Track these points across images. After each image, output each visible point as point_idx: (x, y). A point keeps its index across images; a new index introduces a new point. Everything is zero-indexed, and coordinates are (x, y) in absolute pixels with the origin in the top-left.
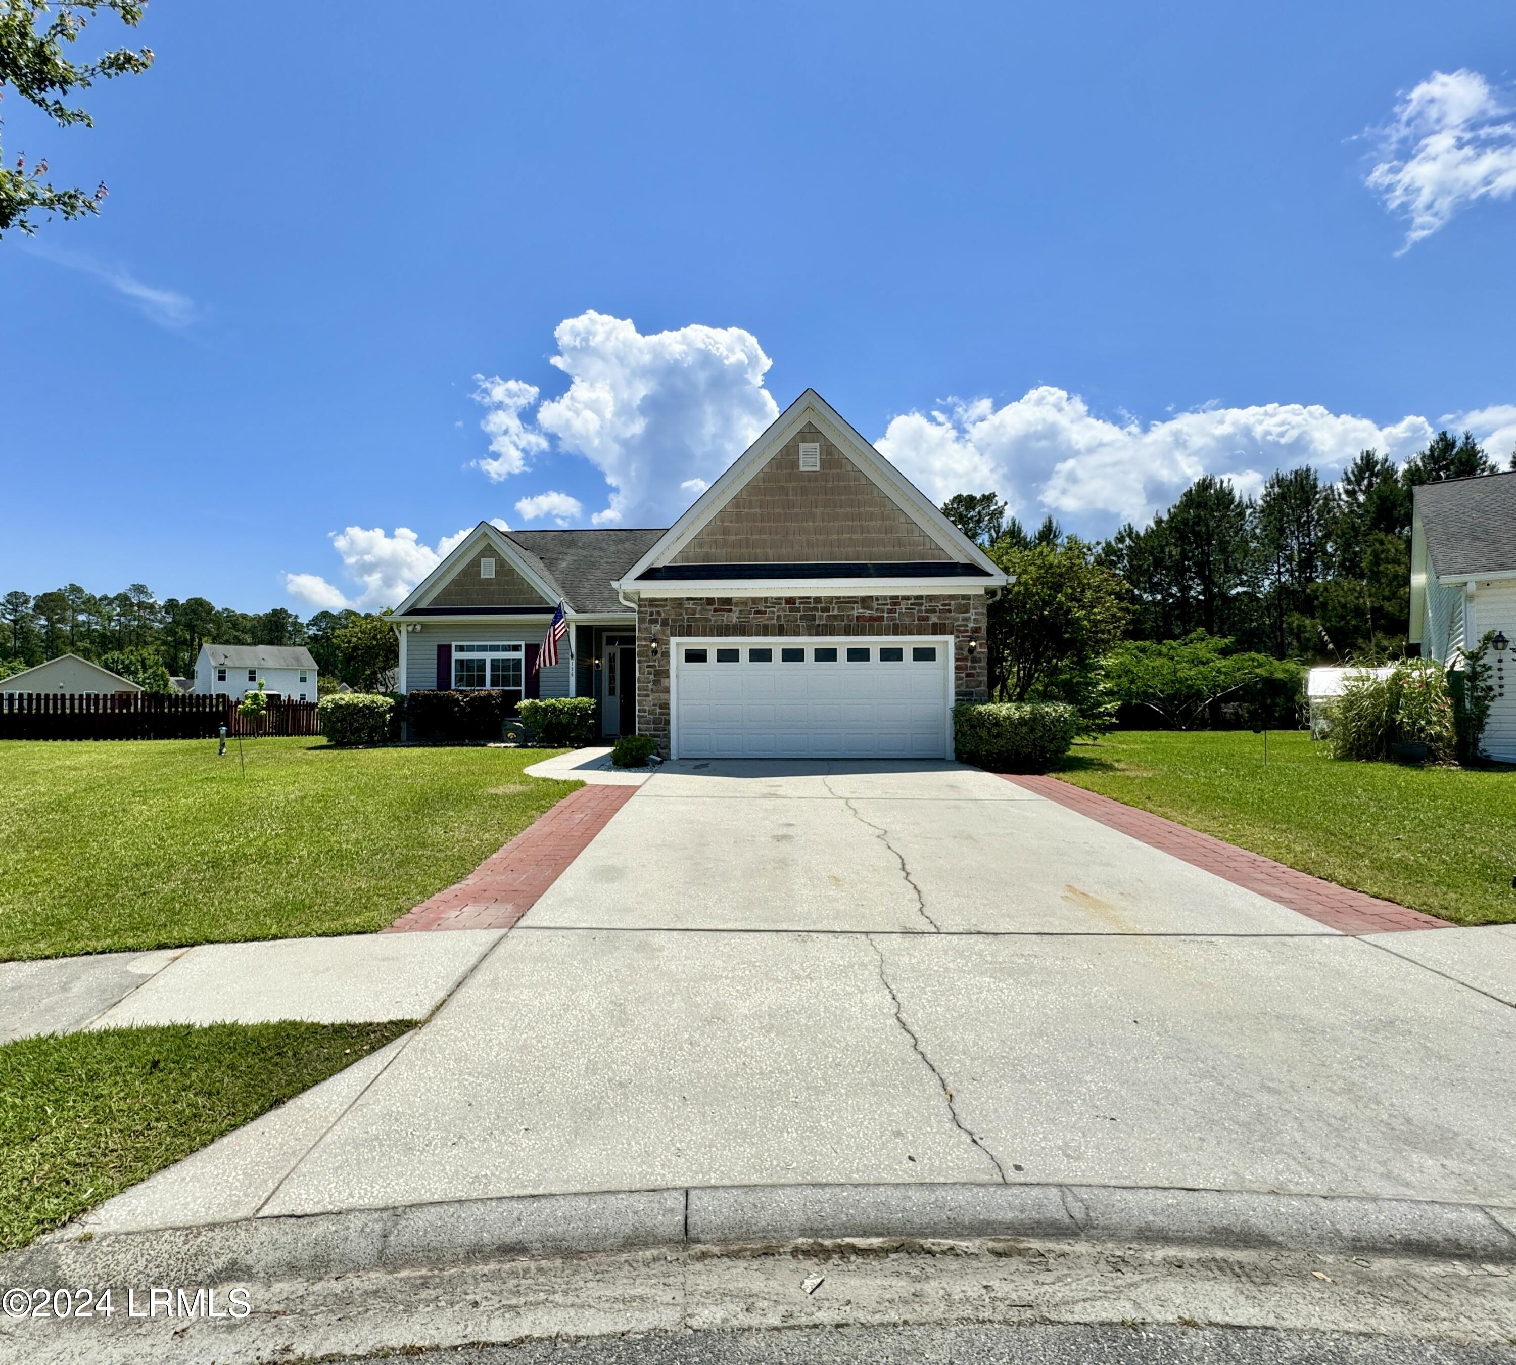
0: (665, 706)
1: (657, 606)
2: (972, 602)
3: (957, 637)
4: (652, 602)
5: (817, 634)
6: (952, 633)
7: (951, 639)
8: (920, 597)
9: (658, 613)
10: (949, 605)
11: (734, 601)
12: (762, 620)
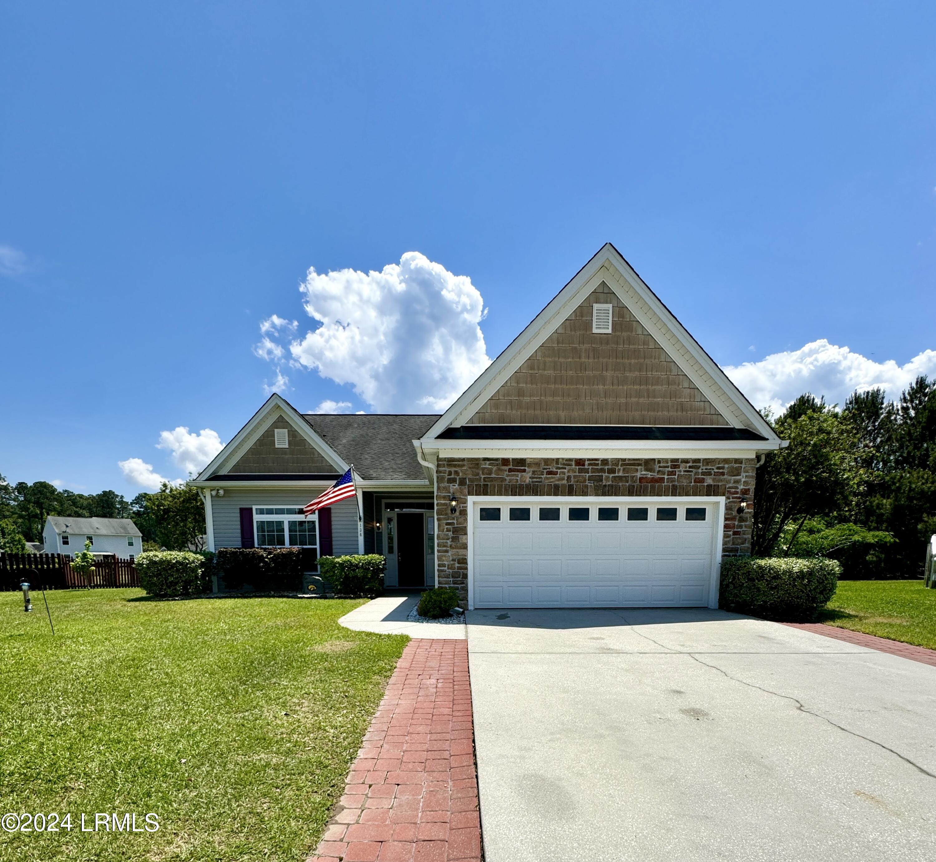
0: (463, 561)
1: (455, 466)
2: (743, 466)
3: (728, 498)
4: (451, 462)
5: (604, 494)
6: (724, 495)
7: (722, 500)
8: (697, 461)
9: (456, 473)
10: (723, 468)
11: (528, 461)
12: (553, 480)
